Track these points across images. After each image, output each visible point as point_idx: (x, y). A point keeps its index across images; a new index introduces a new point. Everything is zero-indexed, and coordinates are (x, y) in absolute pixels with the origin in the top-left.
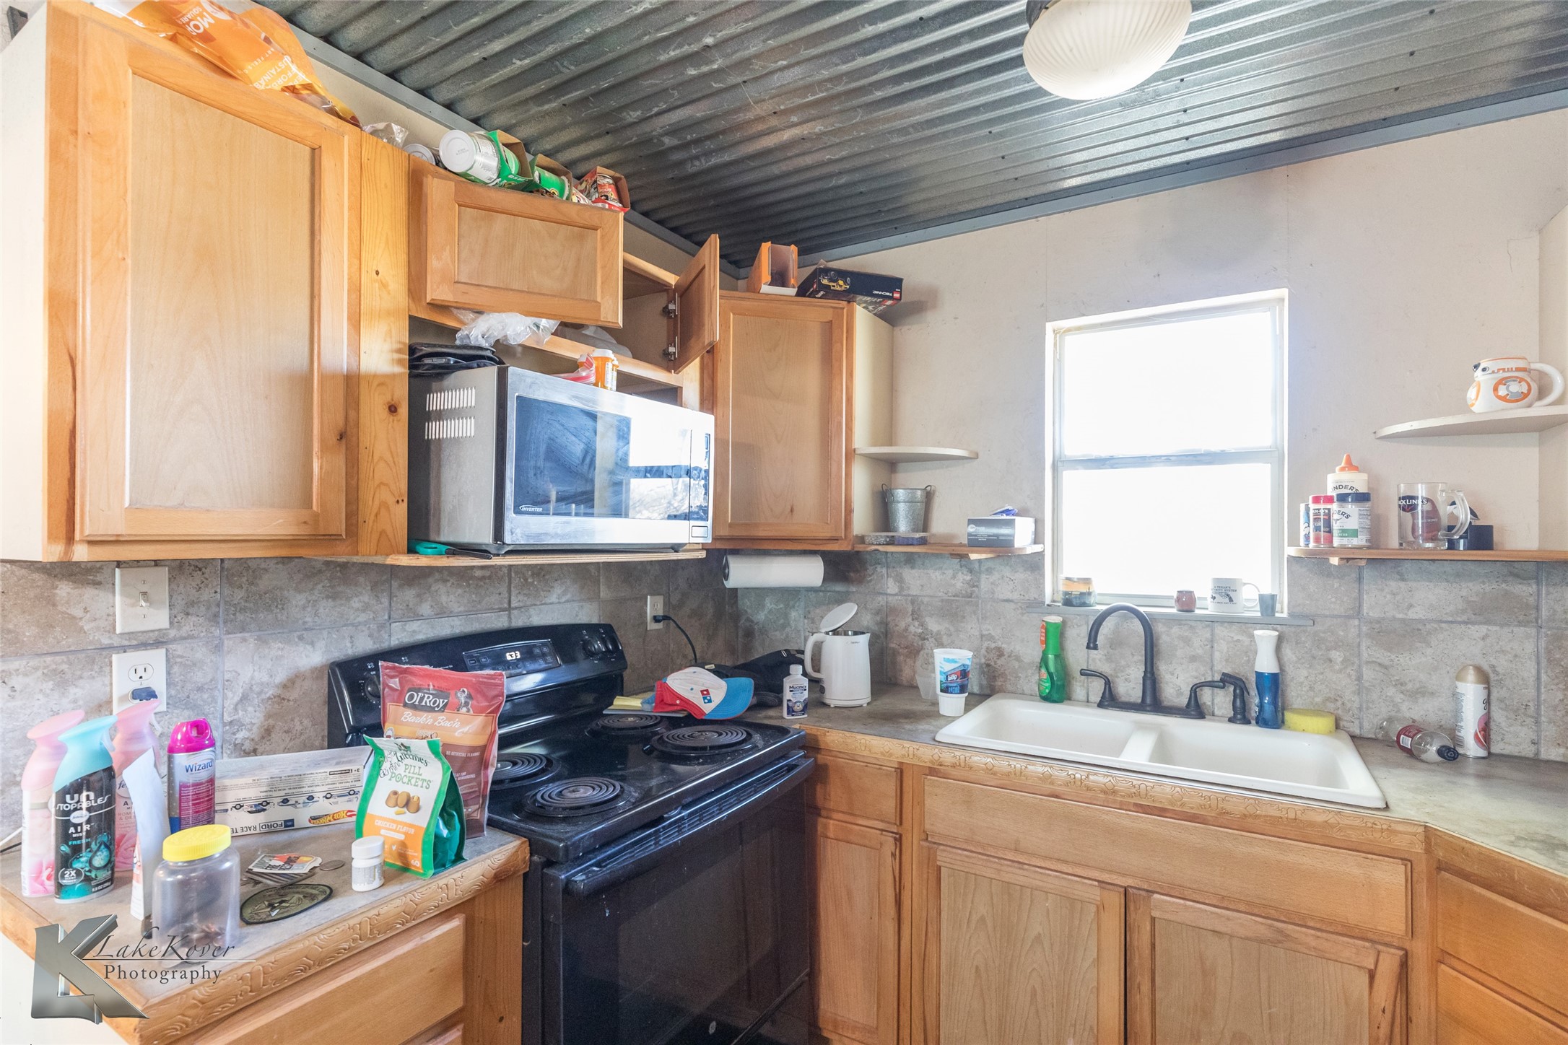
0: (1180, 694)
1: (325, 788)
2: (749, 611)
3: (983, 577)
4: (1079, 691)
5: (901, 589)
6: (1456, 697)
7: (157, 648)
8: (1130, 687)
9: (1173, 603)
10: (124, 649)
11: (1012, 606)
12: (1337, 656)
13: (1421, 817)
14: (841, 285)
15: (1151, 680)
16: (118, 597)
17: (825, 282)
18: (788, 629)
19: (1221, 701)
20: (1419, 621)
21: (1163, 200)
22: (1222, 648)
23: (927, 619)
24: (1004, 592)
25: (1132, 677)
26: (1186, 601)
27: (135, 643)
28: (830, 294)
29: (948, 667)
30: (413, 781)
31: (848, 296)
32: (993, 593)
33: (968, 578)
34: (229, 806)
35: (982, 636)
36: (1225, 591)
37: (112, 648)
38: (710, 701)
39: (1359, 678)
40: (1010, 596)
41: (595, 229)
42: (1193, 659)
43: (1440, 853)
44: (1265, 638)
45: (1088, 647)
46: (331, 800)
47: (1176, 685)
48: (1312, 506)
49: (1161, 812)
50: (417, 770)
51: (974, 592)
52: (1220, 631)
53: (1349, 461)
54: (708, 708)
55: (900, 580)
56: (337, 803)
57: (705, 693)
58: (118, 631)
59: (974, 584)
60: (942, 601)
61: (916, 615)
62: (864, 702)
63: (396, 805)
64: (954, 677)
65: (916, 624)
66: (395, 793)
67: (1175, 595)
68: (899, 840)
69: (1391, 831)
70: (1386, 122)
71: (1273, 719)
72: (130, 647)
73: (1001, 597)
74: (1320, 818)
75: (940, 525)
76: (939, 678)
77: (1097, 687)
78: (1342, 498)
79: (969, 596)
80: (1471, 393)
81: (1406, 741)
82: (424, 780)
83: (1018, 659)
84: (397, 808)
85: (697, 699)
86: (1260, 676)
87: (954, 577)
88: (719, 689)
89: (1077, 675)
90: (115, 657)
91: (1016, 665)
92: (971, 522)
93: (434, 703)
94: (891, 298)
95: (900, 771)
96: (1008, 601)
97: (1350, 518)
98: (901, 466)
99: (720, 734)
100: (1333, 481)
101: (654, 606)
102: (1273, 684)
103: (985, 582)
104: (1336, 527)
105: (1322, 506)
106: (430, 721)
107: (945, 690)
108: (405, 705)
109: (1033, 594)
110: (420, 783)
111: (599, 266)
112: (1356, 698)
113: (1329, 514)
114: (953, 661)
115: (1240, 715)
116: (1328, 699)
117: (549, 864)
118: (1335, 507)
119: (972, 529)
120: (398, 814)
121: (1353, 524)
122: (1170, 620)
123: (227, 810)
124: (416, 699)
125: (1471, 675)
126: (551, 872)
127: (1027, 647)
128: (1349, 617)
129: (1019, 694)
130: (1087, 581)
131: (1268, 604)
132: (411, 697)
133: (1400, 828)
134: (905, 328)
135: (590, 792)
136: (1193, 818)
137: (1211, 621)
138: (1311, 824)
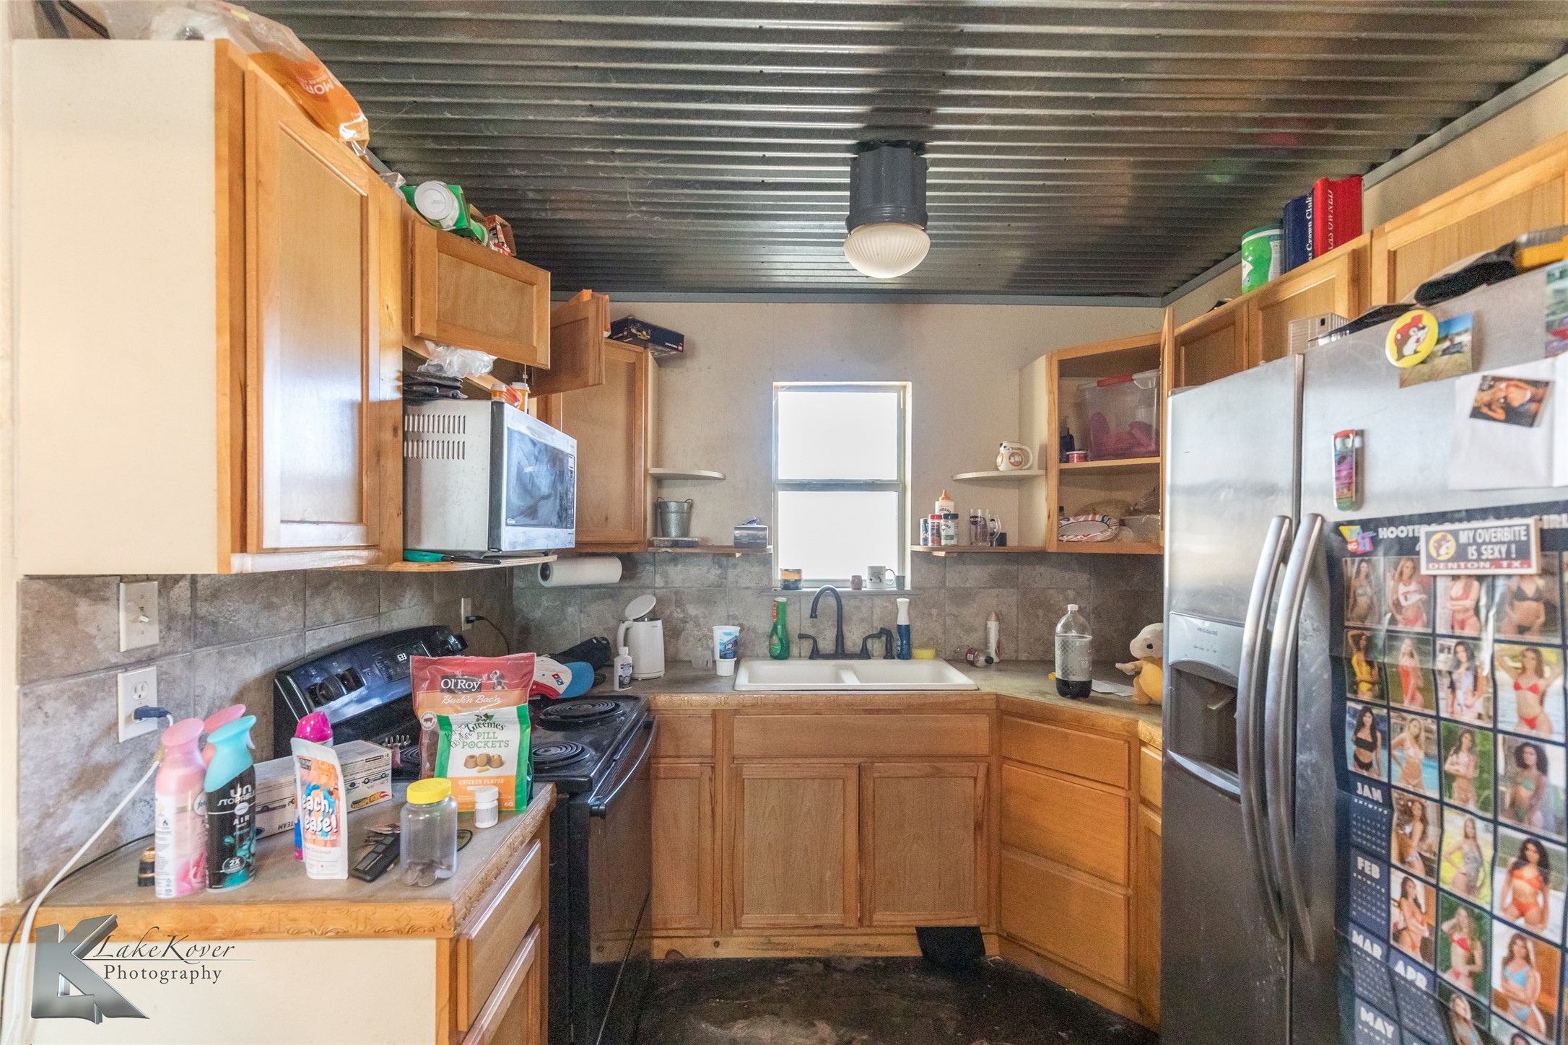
0: (854, 644)
1: (364, 774)
2: (525, 610)
3: (730, 571)
4: (794, 650)
5: (666, 582)
6: (986, 629)
7: (149, 665)
8: (827, 644)
9: (849, 584)
10: (126, 667)
11: (750, 592)
12: (934, 612)
13: (994, 691)
14: (644, 335)
15: (840, 638)
16: (122, 615)
17: (634, 331)
18: (565, 623)
19: (877, 646)
20: (970, 588)
21: (845, 309)
22: (877, 611)
23: (688, 606)
24: (745, 582)
25: (827, 637)
26: (857, 582)
27: (133, 660)
28: (636, 340)
29: (726, 639)
30: (490, 744)
31: (644, 344)
32: (737, 582)
33: (719, 572)
34: (287, 801)
35: (729, 616)
36: (877, 574)
37: (116, 666)
38: (562, 683)
39: (944, 624)
40: (749, 585)
41: (532, 284)
42: (862, 620)
43: (1003, 707)
44: (903, 602)
45: (811, 617)
46: (369, 785)
47: (854, 638)
48: (930, 521)
49: (878, 711)
50: (491, 735)
51: (722, 583)
52: (878, 601)
53: (946, 494)
54: (561, 689)
55: (665, 576)
56: (372, 787)
57: (556, 677)
58: (122, 649)
59: (723, 577)
60: (699, 590)
61: (679, 604)
62: (662, 674)
63: (476, 765)
64: (730, 646)
65: (679, 610)
66: (472, 757)
67: (850, 578)
68: (713, 768)
69: (983, 700)
70: (958, 292)
71: (906, 655)
72: (130, 664)
73: (743, 585)
74: (953, 699)
75: (697, 532)
76: (718, 648)
77: (807, 646)
78: (946, 517)
79: (720, 586)
80: (999, 460)
81: (971, 657)
82: (500, 741)
83: (755, 631)
84: (478, 768)
85: (552, 683)
86: (899, 627)
87: (708, 572)
88: (566, 673)
89: (795, 639)
90: (120, 677)
91: (753, 635)
92: (737, 528)
93: (469, 685)
94: (677, 350)
95: (714, 714)
96: (747, 588)
97: (947, 528)
98: (666, 483)
99: (593, 706)
100: (939, 506)
101: (465, 608)
102: (905, 631)
103: (732, 574)
104: (943, 533)
105: (936, 521)
106: (470, 701)
107: (723, 656)
108: (442, 690)
109: (765, 582)
110: (498, 744)
111: (535, 316)
112: (943, 636)
113: (939, 526)
114: (730, 634)
115: (889, 655)
116: (930, 639)
117: (573, 795)
118: (942, 521)
119: (737, 533)
120: (480, 772)
121: (951, 532)
122: (849, 595)
123: (284, 806)
124: (451, 684)
125: (993, 617)
126: (579, 801)
127: (762, 623)
128: (940, 588)
129: (757, 657)
130: (799, 571)
131: (900, 580)
132: (446, 684)
133: (986, 697)
134: (668, 371)
135: (559, 751)
136: (894, 711)
137: (871, 595)
138: (950, 703)
